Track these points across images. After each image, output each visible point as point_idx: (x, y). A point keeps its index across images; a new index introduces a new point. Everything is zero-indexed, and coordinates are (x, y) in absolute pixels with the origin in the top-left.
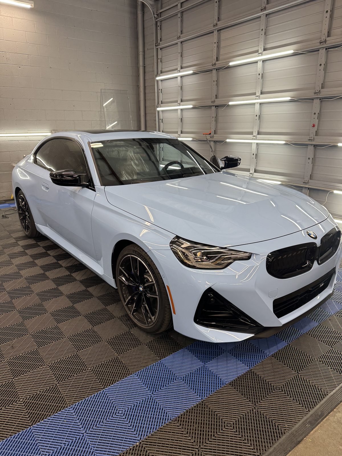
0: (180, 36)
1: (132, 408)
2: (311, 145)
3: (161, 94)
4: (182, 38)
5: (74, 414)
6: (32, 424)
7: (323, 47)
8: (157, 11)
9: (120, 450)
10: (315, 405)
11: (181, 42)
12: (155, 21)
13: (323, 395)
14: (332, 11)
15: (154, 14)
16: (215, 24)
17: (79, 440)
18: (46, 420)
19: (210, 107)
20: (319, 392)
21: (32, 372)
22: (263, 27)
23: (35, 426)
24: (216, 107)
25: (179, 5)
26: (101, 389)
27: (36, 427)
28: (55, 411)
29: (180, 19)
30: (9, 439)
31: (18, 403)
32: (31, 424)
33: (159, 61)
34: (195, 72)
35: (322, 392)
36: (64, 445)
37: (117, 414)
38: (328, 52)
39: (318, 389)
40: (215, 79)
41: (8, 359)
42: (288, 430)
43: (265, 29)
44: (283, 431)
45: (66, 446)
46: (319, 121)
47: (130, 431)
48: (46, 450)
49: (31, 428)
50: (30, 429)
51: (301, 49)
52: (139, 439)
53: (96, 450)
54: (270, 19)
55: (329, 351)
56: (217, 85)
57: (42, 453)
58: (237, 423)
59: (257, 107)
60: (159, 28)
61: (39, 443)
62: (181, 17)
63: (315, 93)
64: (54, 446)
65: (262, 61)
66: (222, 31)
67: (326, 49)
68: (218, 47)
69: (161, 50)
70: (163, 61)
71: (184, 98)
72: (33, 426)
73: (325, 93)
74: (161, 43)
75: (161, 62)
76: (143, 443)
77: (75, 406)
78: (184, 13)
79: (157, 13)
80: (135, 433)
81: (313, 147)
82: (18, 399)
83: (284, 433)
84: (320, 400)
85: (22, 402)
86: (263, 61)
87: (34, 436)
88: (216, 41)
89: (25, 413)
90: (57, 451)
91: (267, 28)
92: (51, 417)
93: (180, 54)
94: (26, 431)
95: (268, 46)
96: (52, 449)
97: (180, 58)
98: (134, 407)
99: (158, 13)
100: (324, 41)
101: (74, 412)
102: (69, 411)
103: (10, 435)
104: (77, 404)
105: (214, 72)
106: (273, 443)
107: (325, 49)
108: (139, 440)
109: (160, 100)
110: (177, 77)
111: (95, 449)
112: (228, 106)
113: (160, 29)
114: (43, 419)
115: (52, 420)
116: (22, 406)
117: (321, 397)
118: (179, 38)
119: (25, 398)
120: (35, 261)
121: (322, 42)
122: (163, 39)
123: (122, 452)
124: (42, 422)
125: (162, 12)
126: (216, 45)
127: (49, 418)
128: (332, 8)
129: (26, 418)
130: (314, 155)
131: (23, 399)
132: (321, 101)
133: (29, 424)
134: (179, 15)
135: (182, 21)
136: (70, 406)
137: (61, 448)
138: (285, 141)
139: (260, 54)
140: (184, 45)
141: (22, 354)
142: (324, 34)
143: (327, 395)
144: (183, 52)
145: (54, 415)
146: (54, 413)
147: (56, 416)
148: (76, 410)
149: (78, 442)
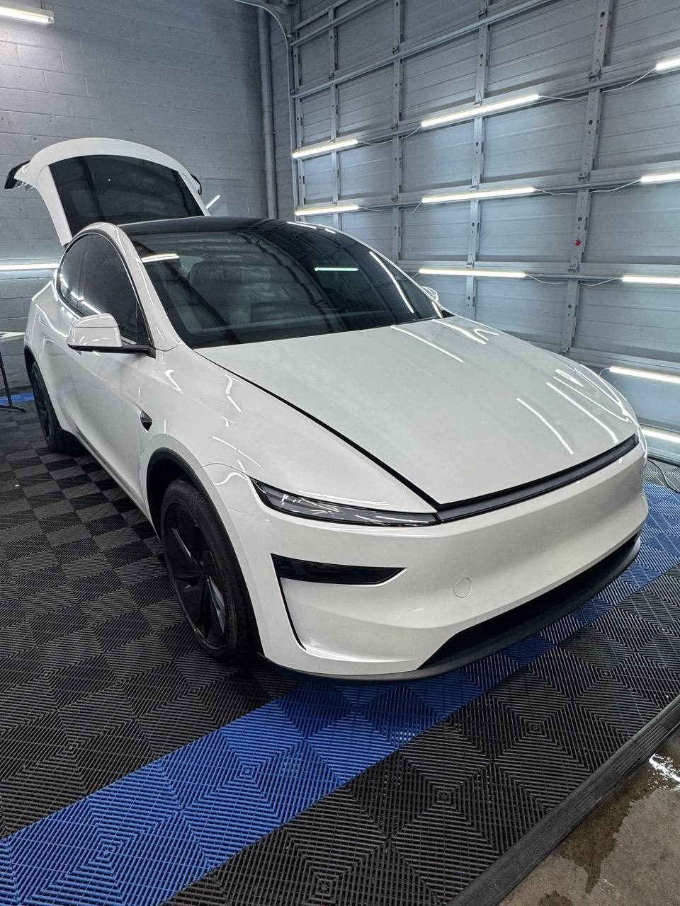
0: (333, 74)
1: (269, 763)
2: (574, 279)
3: (303, 186)
4: (338, 78)
5: (163, 774)
6: (89, 792)
7: (595, 87)
8: (293, 25)
9: (244, 842)
10: (602, 760)
11: (336, 86)
12: (289, 46)
13: (618, 742)
14: (613, 13)
15: (286, 32)
16: (396, 49)
17: (171, 822)
18: (113, 784)
19: (389, 209)
20: (611, 735)
21: (92, 696)
22: (483, 51)
23: (93, 795)
24: (400, 208)
25: (331, 13)
26: (215, 728)
27: (96, 798)
28: (130, 767)
29: (332, 42)
30: (46, 819)
31: (65, 754)
32: (86, 793)
33: (299, 122)
34: (360, 142)
35: (616, 735)
36: (144, 831)
37: (241, 775)
38: (604, 96)
39: (610, 730)
40: (398, 155)
41: (49, 673)
42: (552, 807)
43: (487, 55)
44: (543, 810)
45: (147, 834)
46: (588, 234)
47: (263, 807)
48: (113, 841)
49: (86, 799)
50: (84, 802)
51: (551, 92)
52: (280, 821)
53: (201, 841)
54: (497, 34)
55: (631, 657)
56: (402, 166)
57: (104, 845)
58: (459, 793)
59: (474, 207)
60: (296, 60)
61: (99, 827)
62: (335, 37)
63: (581, 178)
64: (126, 833)
65: (481, 119)
66: (408, 61)
67: (601, 90)
68: (403, 93)
69: (301, 101)
70: (306, 122)
71: (344, 194)
72: (91, 795)
73: (599, 177)
74: (300, 87)
75: (302, 125)
76: (286, 828)
77: (167, 758)
78: (341, 29)
79: (292, 29)
80: (272, 810)
81: (576, 283)
82: (65, 745)
83: (545, 812)
84: (612, 750)
85: (72, 752)
86: (484, 118)
87: (91, 813)
88: (397, 80)
89: (77, 772)
90: (130, 843)
91: (491, 53)
92: (123, 780)
93: (335, 109)
94: (78, 804)
95: (494, 87)
96: (123, 838)
97: (334, 115)
98: (272, 762)
99: (293, 31)
100: (597, 74)
101: (165, 771)
102: (156, 767)
103: (49, 813)
104: (170, 755)
105: (396, 141)
106: (523, 832)
107: (598, 91)
108: (279, 823)
109: (303, 196)
110: (330, 154)
111: (200, 838)
112: (422, 206)
113: (299, 62)
114: (107, 784)
115: (124, 784)
116: (72, 759)
117: (615, 745)
118: (332, 77)
119: (78, 744)
120: (104, 492)
121: (594, 77)
122: (304, 80)
123: (247, 845)
124: (107, 788)
125: (301, 28)
126: (398, 89)
127: (120, 781)
128: (613, 8)
129: (78, 781)
130: (580, 300)
131: (74, 746)
132: (592, 195)
133: (83, 792)
134: (331, 33)
135: (336, 45)
136: (156, 759)
137: (139, 837)
138: (526, 272)
139: (478, 103)
140: (341, 91)
141: (76, 663)
142: (598, 60)
143: (626, 741)
144: (341, 104)
145: (129, 776)
146: (127, 772)
147: (132, 777)
148: (167, 766)
149: (169, 826)
